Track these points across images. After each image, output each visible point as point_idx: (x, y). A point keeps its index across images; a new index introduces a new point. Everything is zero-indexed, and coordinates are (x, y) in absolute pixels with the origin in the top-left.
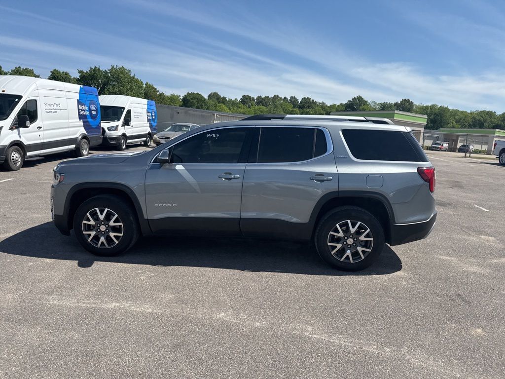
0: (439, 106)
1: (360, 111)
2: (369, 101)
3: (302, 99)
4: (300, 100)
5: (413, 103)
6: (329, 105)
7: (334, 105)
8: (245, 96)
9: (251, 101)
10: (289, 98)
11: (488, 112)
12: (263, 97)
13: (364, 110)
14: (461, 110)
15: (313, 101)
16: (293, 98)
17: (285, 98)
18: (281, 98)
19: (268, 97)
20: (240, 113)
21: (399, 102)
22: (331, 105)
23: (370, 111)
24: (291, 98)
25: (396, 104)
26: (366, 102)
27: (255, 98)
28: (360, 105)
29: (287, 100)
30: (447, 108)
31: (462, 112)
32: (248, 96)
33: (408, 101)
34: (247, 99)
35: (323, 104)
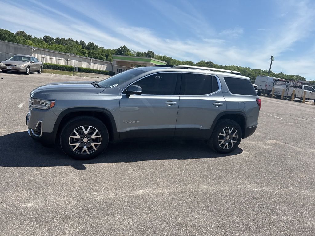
0: (167, 57)
1: (125, 55)
2: (130, 50)
3: (89, 43)
4: (87, 44)
5: (154, 53)
6: (106, 49)
7: (110, 50)
8: (46, 36)
9: (51, 40)
10: (79, 42)
11: (190, 62)
12: (60, 38)
13: (127, 55)
14: (178, 60)
15: (96, 45)
16: (82, 42)
17: (76, 41)
18: (74, 41)
19: (64, 39)
20: (45, 48)
21: (147, 52)
22: (107, 50)
23: (131, 56)
24: (81, 41)
25: (145, 53)
26: (129, 50)
27: (54, 39)
28: (125, 52)
29: (78, 43)
30: (171, 58)
31: (178, 61)
32: (49, 36)
33: (151, 52)
34: (48, 38)
35: (103, 48)
